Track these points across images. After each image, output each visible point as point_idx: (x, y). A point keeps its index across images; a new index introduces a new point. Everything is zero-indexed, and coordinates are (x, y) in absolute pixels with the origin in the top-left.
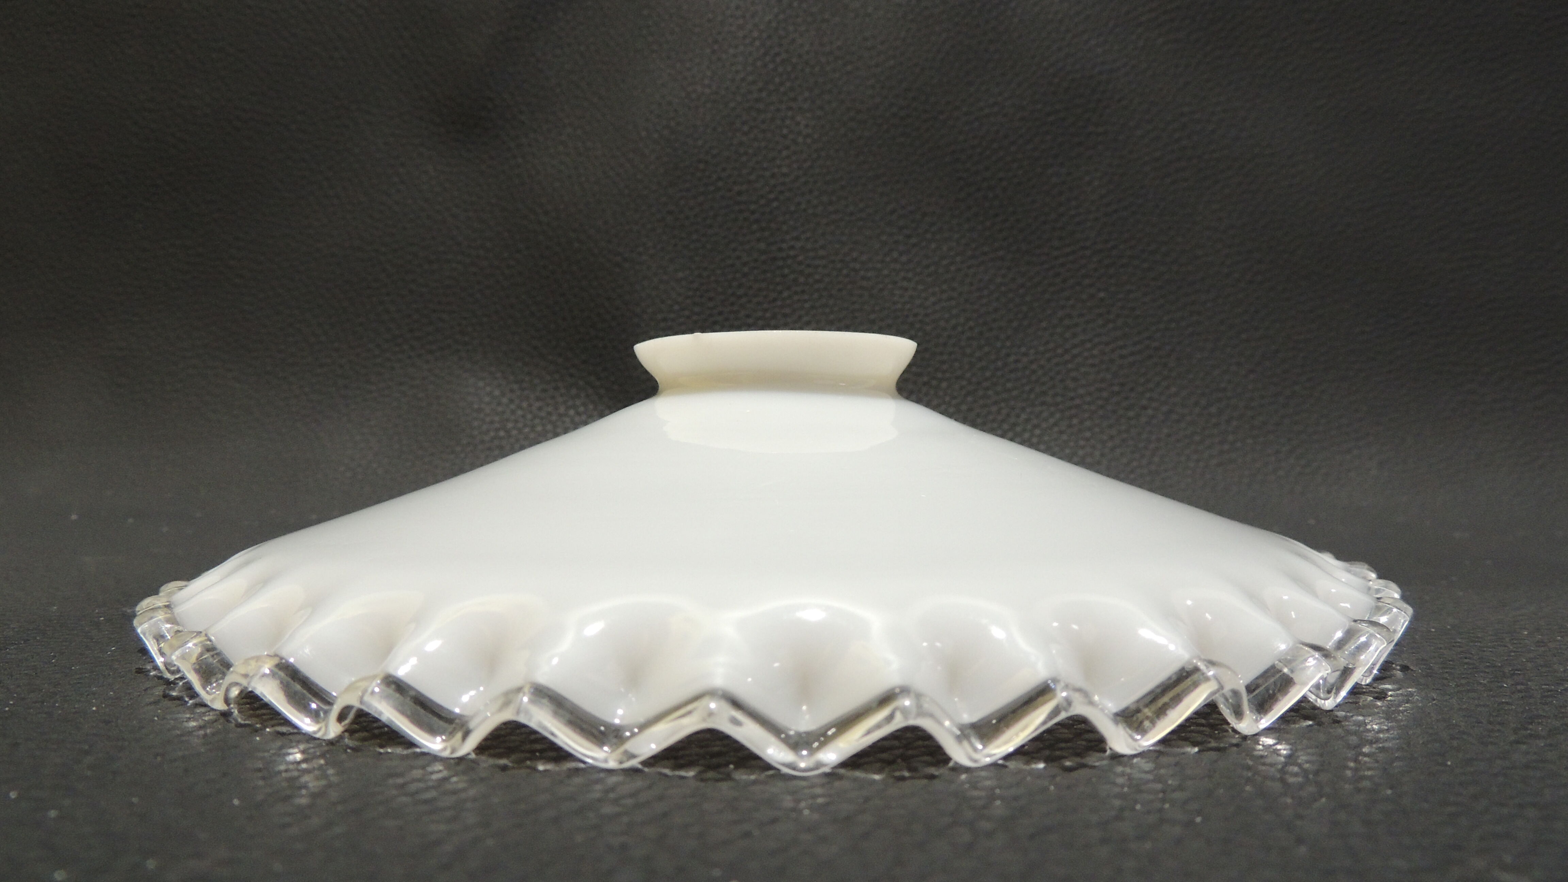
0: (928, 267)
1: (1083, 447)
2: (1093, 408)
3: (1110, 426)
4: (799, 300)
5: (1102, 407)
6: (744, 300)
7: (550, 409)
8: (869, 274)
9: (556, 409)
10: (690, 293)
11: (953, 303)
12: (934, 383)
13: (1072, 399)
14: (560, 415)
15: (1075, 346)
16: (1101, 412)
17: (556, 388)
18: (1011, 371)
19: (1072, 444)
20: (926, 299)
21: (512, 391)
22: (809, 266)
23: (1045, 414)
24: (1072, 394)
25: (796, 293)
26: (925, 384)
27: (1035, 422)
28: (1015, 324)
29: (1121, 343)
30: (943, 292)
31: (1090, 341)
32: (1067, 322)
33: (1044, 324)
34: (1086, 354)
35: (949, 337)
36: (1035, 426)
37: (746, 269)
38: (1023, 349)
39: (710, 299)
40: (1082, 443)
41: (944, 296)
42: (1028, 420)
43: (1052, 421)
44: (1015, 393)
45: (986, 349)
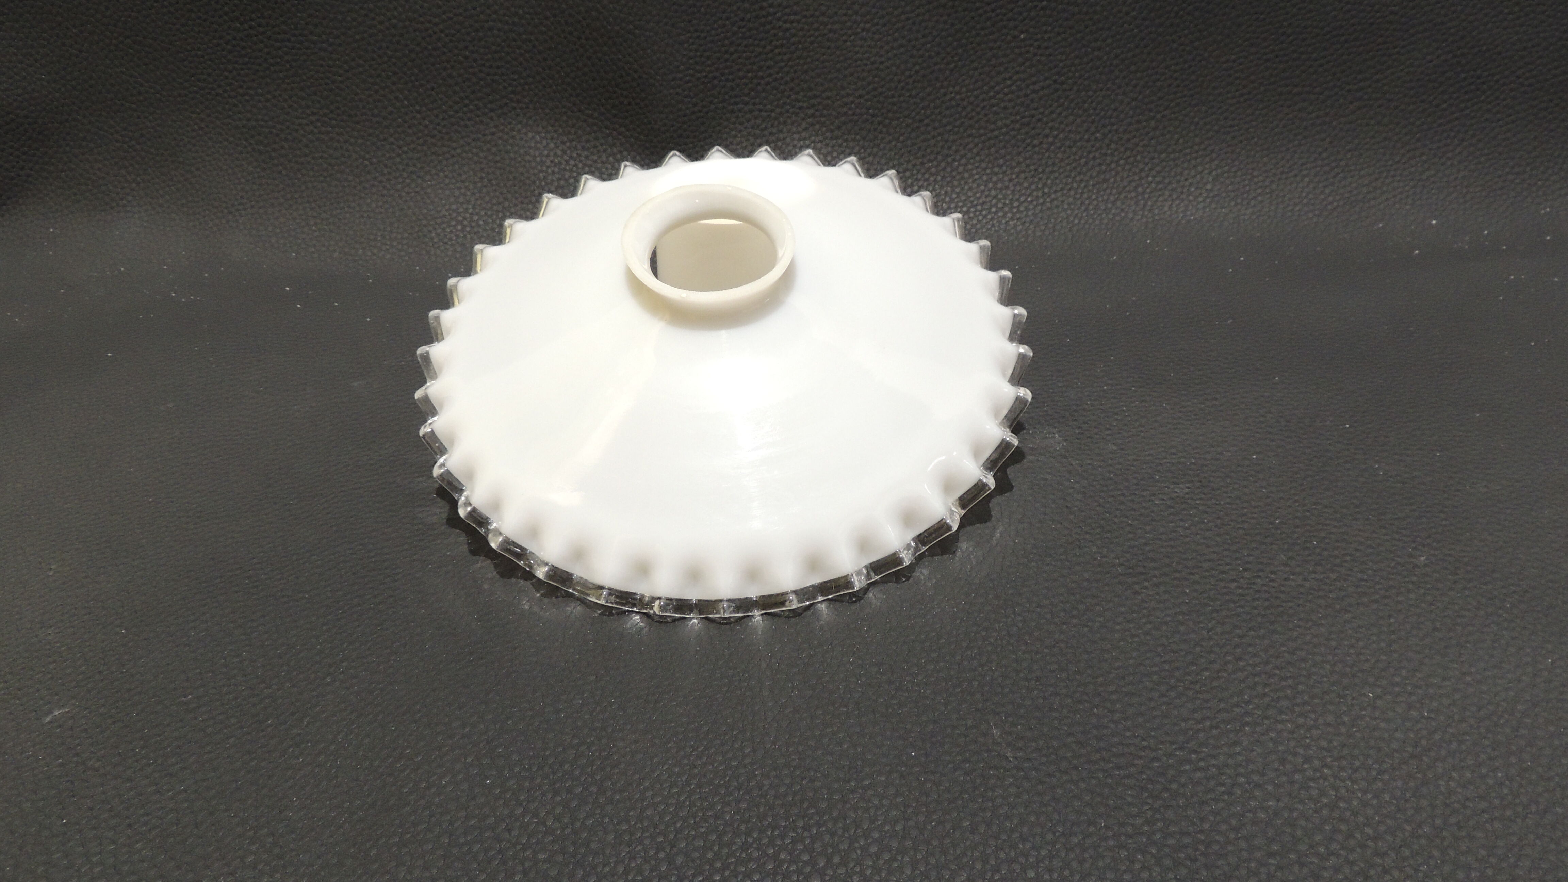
0: (883, 17)
1: (996, 174)
2: (1007, 138)
3: (1019, 154)
4: (779, 54)
5: (1014, 137)
6: (735, 56)
7: (595, 157)
8: (836, 27)
9: (600, 157)
10: (692, 54)
11: (902, 50)
12: (887, 121)
13: (993, 131)
14: (603, 162)
15: (998, 84)
16: (1013, 141)
17: (597, 139)
18: (947, 108)
19: (988, 171)
20: (882, 47)
21: (563, 143)
22: (785, 22)
23: (971, 146)
24: (993, 126)
25: (776, 47)
26: (879, 123)
27: (962, 153)
28: (952, 66)
29: (1034, 79)
30: (895, 40)
31: (1010, 78)
32: (993, 62)
33: (975, 64)
34: (1006, 90)
35: (899, 81)
36: (962, 157)
37: (735, 29)
38: (957, 88)
39: (708, 58)
40: (996, 170)
41: (895, 44)
42: (957, 151)
43: (975, 151)
44: (949, 128)
45: (929, 89)
